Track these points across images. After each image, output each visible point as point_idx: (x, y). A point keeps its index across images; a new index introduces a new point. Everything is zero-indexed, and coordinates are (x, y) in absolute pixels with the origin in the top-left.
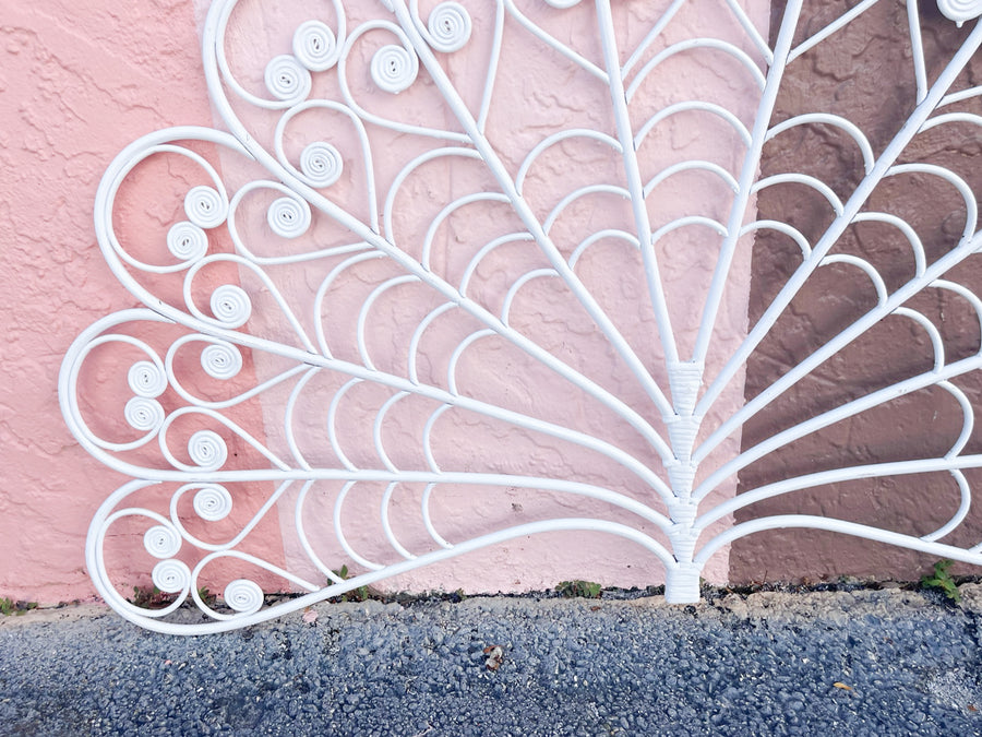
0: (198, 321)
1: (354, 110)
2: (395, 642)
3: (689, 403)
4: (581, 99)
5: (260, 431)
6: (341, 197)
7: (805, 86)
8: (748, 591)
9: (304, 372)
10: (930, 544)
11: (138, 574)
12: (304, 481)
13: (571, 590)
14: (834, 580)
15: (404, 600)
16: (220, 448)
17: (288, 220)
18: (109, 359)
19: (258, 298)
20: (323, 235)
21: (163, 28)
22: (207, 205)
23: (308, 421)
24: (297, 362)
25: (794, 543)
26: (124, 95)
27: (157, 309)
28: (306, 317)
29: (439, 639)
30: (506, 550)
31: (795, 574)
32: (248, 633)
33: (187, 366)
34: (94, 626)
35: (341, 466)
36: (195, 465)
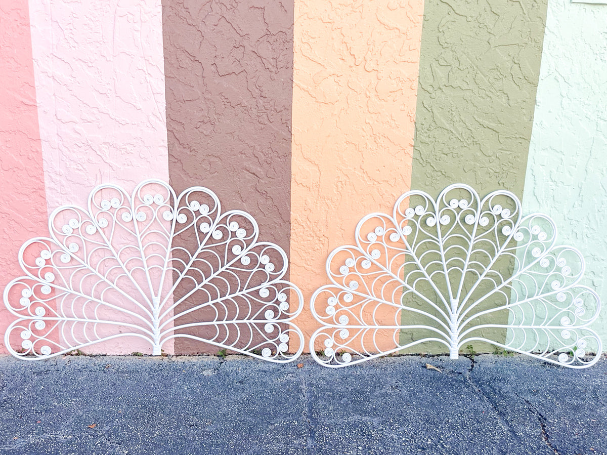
0: (41, 280)
1: (82, 237)
2: (85, 363)
3: (157, 306)
4: (133, 239)
5: (55, 308)
6: (79, 255)
7: (179, 241)
8: (178, 356)
9: (66, 294)
10: (211, 342)
11: (18, 346)
12: (64, 321)
13: (135, 354)
14: (200, 354)
15: (91, 356)
16: (43, 312)
17: (65, 259)
18: (18, 288)
19: (56, 276)
20: (74, 263)
21: (41, 217)
22: (46, 254)
23: (67, 306)
24: (64, 291)
25: (189, 344)
26: (29, 229)
27: (31, 277)
28: (68, 281)
29: (96, 363)
30: (118, 343)
31: (191, 352)
32: (46, 361)
33: (37, 291)
34: (4, 359)
35: (74, 318)
36: (36, 315)
